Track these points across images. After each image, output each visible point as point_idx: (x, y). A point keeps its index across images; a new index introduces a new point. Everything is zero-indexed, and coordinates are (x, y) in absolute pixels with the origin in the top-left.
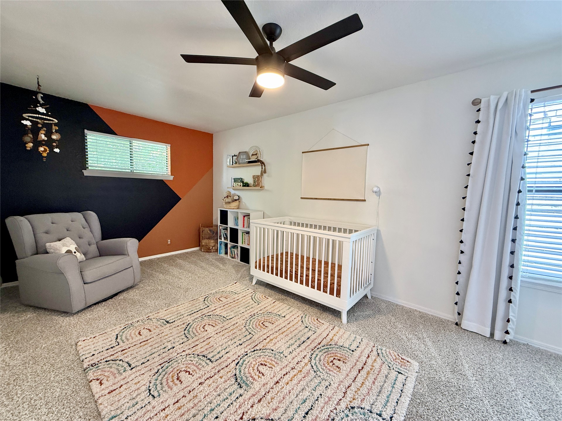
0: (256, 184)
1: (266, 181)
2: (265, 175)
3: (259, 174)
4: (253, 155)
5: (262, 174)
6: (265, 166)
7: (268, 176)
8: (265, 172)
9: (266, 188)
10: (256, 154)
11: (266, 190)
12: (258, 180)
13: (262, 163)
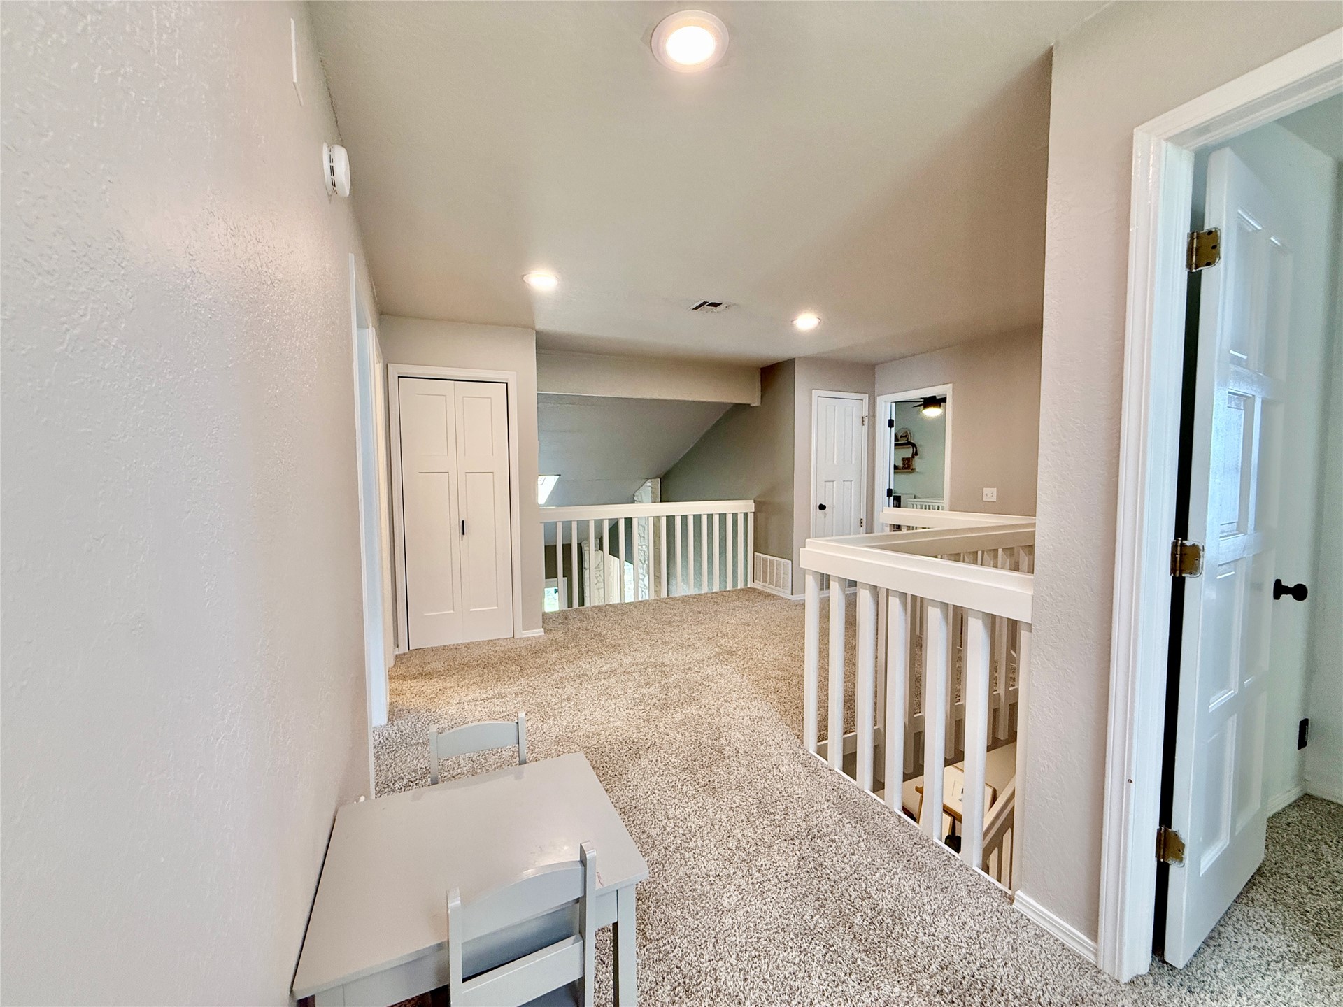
0: (906, 466)
1: (917, 463)
2: (916, 457)
3: (910, 456)
4: (901, 437)
5: (913, 457)
6: (916, 448)
7: (921, 458)
8: (916, 454)
9: (917, 470)
10: (906, 436)
11: (918, 472)
12: (909, 462)
13: (913, 445)
